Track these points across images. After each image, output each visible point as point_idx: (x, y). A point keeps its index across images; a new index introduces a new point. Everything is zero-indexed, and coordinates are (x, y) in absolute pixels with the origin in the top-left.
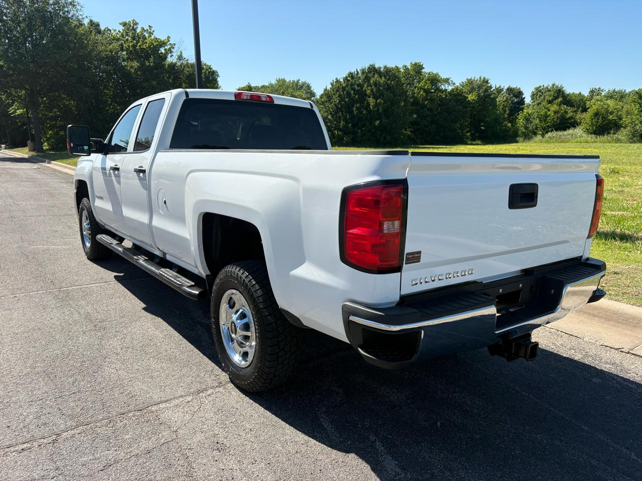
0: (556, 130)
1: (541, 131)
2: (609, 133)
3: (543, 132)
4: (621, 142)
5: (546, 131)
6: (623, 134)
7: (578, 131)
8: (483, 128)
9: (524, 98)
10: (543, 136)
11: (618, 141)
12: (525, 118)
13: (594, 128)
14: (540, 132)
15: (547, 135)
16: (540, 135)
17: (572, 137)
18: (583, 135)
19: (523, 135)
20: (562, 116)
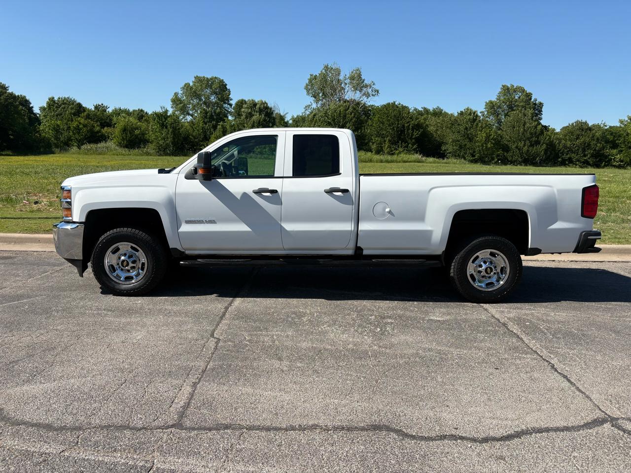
0: (90, 142)
2: (139, 147)
3: (78, 144)
4: (151, 155)
5: (80, 144)
6: (151, 148)
7: (111, 144)
8: (12, 137)
9: (32, 107)
10: (79, 147)
11: (148, 154)
12: (54, 129)
13: (125, 142)
14: (75, 144)
15: (83, 147)
16: (76, 147)
17: (108, 150)
18: (117, 148)
19: (57, 146)
20: (91, 130)
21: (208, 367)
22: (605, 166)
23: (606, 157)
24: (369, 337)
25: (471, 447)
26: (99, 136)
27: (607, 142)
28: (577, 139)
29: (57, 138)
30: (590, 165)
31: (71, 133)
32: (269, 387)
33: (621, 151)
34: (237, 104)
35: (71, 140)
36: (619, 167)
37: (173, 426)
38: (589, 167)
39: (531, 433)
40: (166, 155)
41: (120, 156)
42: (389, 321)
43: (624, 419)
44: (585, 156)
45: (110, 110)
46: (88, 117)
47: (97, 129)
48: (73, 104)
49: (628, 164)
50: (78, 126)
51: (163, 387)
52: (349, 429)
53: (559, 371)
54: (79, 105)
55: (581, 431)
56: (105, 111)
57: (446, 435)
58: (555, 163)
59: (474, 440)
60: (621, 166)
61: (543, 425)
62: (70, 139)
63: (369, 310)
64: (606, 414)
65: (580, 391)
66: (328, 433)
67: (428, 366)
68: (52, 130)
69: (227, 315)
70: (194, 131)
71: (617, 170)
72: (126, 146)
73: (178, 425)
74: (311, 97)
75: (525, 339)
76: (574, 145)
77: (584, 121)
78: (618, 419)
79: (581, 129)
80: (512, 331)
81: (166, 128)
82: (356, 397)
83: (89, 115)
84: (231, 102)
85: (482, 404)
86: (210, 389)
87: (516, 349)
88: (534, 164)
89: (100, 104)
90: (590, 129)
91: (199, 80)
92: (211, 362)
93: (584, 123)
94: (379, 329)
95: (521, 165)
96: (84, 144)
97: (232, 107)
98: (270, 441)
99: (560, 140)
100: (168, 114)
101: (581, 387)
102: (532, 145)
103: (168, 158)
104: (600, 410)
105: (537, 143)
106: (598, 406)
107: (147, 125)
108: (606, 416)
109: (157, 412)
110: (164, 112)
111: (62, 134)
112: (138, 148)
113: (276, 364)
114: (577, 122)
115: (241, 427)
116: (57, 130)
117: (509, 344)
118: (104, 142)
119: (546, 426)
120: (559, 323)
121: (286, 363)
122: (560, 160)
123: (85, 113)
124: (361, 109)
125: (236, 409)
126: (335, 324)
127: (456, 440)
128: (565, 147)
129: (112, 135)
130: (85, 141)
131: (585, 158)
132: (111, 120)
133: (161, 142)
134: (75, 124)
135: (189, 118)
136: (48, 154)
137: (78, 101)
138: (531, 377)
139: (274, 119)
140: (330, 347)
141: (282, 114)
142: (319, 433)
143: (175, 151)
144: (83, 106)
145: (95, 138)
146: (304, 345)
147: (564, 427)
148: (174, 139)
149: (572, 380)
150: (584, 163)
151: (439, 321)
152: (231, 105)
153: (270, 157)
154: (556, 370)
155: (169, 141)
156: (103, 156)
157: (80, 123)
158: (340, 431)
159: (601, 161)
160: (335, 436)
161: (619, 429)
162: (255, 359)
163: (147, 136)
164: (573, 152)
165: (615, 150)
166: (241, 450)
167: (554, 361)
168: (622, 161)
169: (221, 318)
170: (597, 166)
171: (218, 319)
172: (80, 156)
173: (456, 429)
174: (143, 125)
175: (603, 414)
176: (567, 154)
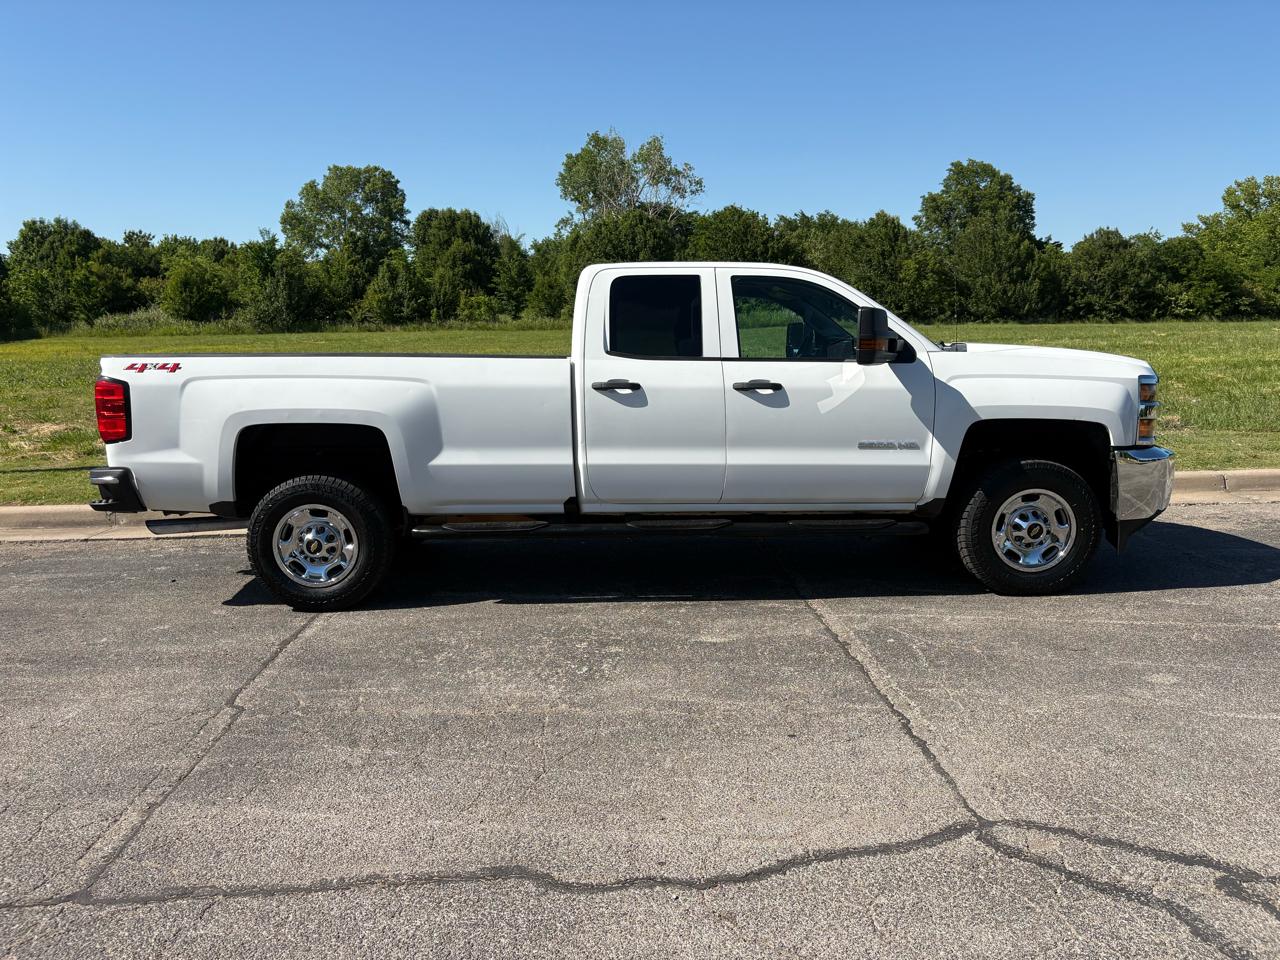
0: (112, 311)
1: (83, 313)
2: (217, 317)
3: (87, 315)
4: (243, 333)
5: (92, 313)
6: (241, 318)
7: (157, 312)
10: (90, 323)
11: (238, 330)
12: (36, 286)
13: (189, 308)
14: (82, 316)
15: (97, 322)
16: (83, 322)
17: (151, 325)
18: (171, 320)
19: (44, 322)
20: (113, 284)
21: (196, 768)
22: (1159, 317)
23: (1160, 298)
24: (558, 686)
25: (677, 898)
26: (130, 298)
27: (1163, 268)
28: (1101, 265)
29: (43, 306)
30: (1129, 316)
31: (72, 295)
32: (308, 802)
33: (1190, 286)
34: (420, 221)
35: (74, 309)
36: (1187, 317)
37: (68, 898)
38: (1128, 320)
39: (809, 863)
40: (275, 332)
41: (178, 337)
42: (614, 649)
43: (1005, 822)
44: (1117, 297)
45: (156, 243)
46: (107, 258)
47: (129, 282)
48: (73, 234)
49: (1204, 312)
50: (87, 278)
51: (80, 819)
52: (441, 880)
53: (915, 734)
54: (87, 235)
55: (911, 853)
56: (147, 244)
57: (637, 879)
58: (1061, 315)
59: (689, 884)
60: (1191, 316)
61: (840, 843)
62: (69, 307)
63: (584, 629)
64: (975, 815)
65: (938, 768)
66: (394, 890)
67: (655, 739)
68: (32, 289)
69: (280, 659)
70: (330, 278)
71: (1182, 324)
72: (190, 317)
73: (84, 896)
74: (572, 200)
75: (873, 674)
76: (1096, 277)
77: (1112, 229)
78: (995, 823)
79: (1107, 245)
80: (854, 658)
81: (273, 275)
82: (483, 810)
83: (109, 254)
84: (408, 217)
85: (734, 810)
86: (182, 816)
87: (847, 693)
88: (1022, 319)
89: (137, 231)
90: (1125, 244)
91: (337, 173)
92: (206, 758)
93: (1112, 233)
94: (585, 669)
95: (997, 322)
96: (101, 315)
97: (411, 226)
98: (263, 918)
99: (1068, 269)
100: (277, 247)
101: (944, 763)
102: (1013, 281)
103: (278, 336)
104: (967, 806)
105: (1023, 277)
106: (964, 800)
107: (233, 271)
108: (973, 819)
109: (48, 870)
110: (267, 243)
111: (52, 296)
112: (214, 320)
113: (342, 753)
114: (1100, 232)
115: (215, 891)
116: (41, 288)
117: (838, 683)
118: (143, 309)
119: (845, 845)
120: (953, 635)
121: (365, 750)
122: (1069, 308)
123: (101, 252)
124: (673, 222)
125: (219, 854)
126: (498, 664)
127: (651, 887)
128: (1077, 282)
129: (159, 293)
130: (103, 309)
131: (1118, 303)
132: (158, 263)
133: (263, 306)
134: (79, 274)
135: (322, 253)
136: (26, 339)
137: (84, 225)
138: (853, 748)
139: (496, 248)
140: (469, 712)
141: (514, 237)
142: (376, 892)
143: (294, 322)
144: (96, 236)
145: (124, 301)
146: (417, 711)
147: (881, 845)
148: (290, 297)
149: (933, 750)
150: (1116, 311)
151: (715, 644)
152: (407, 223)
153: (491, 326)
154: (909, 732)
155: (280, 303)
156: (140, 338)
157: (91, 273)
158: (422, 884)
159: (1150, 308)
160: (406, 897)
161: (989, 843)
162: (302, 746)
163: (233, 295)
164: (1094, 292)
165: (1178, 284)
166: (194, 940)
167: (914, 715)
168: (1192, 306)
169: (265, 665)
170: (1142, 316)
171: (257, 666)
172: (91, 341)
173: (662, 864)
174: (225, 271)
175: (969, 814)
176: (1082, 297)
